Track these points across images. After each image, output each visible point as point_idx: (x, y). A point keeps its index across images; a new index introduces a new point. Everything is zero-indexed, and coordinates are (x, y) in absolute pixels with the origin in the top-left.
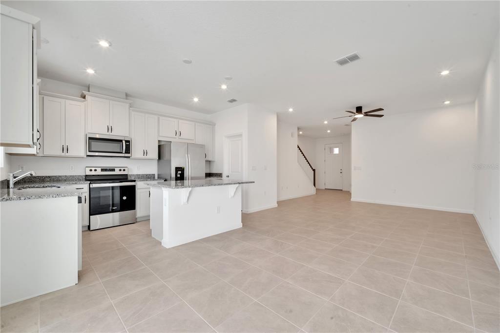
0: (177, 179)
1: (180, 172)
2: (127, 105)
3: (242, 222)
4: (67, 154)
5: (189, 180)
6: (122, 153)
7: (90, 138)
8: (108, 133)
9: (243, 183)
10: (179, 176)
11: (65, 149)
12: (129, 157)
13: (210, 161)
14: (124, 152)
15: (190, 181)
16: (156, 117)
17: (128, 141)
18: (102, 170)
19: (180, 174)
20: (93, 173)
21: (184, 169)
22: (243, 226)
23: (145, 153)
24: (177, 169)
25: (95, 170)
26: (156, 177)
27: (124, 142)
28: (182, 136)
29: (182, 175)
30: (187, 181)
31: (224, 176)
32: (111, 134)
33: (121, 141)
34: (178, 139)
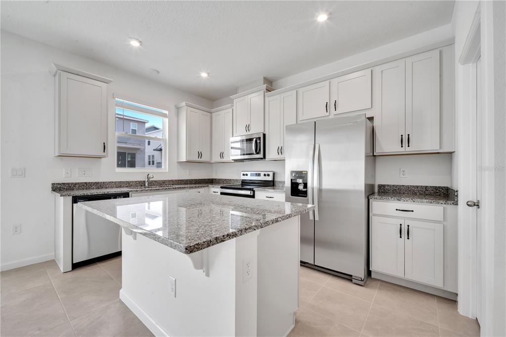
2: (263, 93)
4: (223, 160)
6: (253, 154)
8: (247, 133)
11: (222, 155)
12: (264, 159)
14: (255, 153)
17: (259, 139)
20: (245, 178)
21: (306, 174)
25: (247, 175)
27: (254, 140)
28: (339, 111)
33: (252, 140)
34: (332, 116)
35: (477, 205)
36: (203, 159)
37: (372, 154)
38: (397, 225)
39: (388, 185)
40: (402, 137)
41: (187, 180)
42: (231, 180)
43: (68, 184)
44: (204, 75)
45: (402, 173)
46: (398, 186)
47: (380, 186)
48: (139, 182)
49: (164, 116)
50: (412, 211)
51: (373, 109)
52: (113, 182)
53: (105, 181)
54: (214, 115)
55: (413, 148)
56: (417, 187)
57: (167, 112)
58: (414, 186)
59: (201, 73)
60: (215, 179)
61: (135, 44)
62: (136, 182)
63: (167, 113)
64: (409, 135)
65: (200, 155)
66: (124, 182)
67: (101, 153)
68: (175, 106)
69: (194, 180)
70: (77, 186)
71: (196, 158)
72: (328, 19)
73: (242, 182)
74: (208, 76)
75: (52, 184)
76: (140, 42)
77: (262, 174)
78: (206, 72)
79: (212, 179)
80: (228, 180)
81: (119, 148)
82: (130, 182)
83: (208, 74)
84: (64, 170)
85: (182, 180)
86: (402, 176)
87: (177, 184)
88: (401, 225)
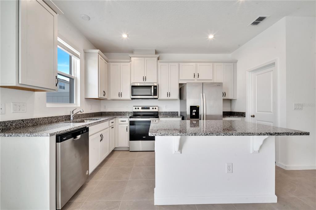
0: (192, 117)
1: (195, 111)
2: (156, 59)
3: (276, 194)
4: (121, 98)
5: (203, 120)
6: (151, 95)
7: (133, 86)
8: (144, 82)
9: (279, 134)
10: (194, 114)
11: (120, 95)
12: (157, 98)
13: (231, 100)
14: (153, 95)
15: (205, 121)
16: (177, 64)
17: (156, 86)
18: (142, 108)
19: (195, 112)
20: (137, 110)
21: (199, 108)
22: (278, 200)
23: (169, 94)
24: (192, 108)
25: (138, 108)
26: (179, 114)
27: (153, 87)
28: (200, 78)
29: (197, 113)
30: (202, 120)
31: (248, 115)
32: (145, 82)
33: (151, 86)
34: (196, 81)
35: (254, 116)
42: (121, 112)
44: (125, 36)
49: (78, 57)
51: (213, 80)
54: (111, 64)
63: (79, 55)
64: (225, 92)
68: (84, 50)
71: (102, 96)
72: (214, 37)
74: (128, 37)
77: (151, 108)
80: (119, 112)
83: (128, 35)
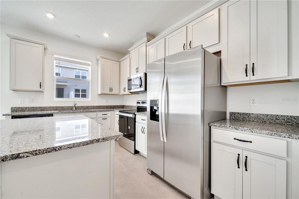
2: (145, 43)
4: (125, 93)
7: (128, 81)
14: (140, 87)
27: (140, 78)
32: (138, 74)
36: (113, 92)
37: (219, 85)
38: (235, 154)
39: (238, 113)
40: (247, 67)
41: (104, 106)
42: (132, 106)
43: (22, 108)
44: (106, 35)
45: (252, 102)
46: (248, 114)
47: (232, 114)
48: (70, 107)
49: (89, 65)
50: (251, 142)
51: (220, 43)
52: (51, 107)
53: (46, 106)
54: (121, 63)
55: (259, 77)
56: (267, 115)
57: (90, 63)
58: (263, 115)
59: (104, 33)
60: (125, 106)
61: (50, 16)
62: (67, 107)
64: (253, 64)
65: (111, 90)
66: (60, 107)
67: (38, 89)
68: (96, 59)
69: (110, 106)
70: (27, 109)
71: (108, 92)
73: (137, 108)
75: (11, 108)
76: (54, 15)
77: (141, 102)
78: (107, 33)
79: (123, 106)
81: (57, 85)
82: (64, 107)
83: (109, 34)
84: (19, 99)
85: (101, 106)
86: (251, 104)
87: (97, 109)
88: (239, 155)
